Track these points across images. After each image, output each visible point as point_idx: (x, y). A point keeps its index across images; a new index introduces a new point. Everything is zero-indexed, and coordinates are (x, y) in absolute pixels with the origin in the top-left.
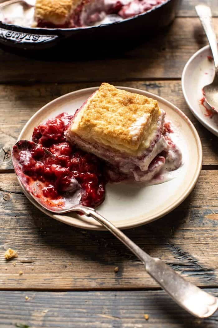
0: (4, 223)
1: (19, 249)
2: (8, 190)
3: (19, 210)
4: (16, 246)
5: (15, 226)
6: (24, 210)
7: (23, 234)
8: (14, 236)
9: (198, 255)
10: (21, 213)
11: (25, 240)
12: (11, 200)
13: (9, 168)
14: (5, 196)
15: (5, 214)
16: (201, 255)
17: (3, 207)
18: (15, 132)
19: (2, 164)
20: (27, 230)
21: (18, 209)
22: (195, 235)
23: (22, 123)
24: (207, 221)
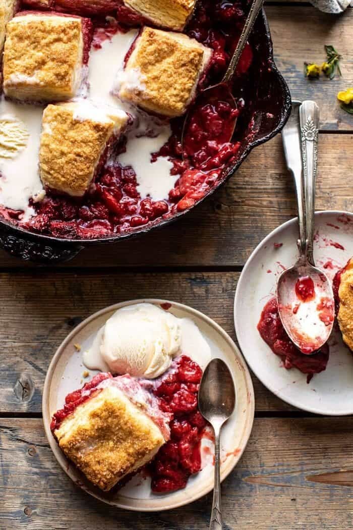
0: (33, 484)
1: (53, 515)
2: (33, 442)
3: (48, 469)
4: (49, 511)
5: (45, 487)
6: (54, 468)
7: (54, 497)
8: (45, 500)
9: (230, 523)
10: (50, 472)
11: (57, 504)
12: (38, 456)
13: (30, 411)
14: (30, 450)
15: (33, 473)
16: (233, 523)
17: (30, 464)
18: (31, 354)
19: (22, 404)
20: (58, 493)
21: (47, 467)
22: (231, 502)
23: (38, 340)
24: (245, 485)
